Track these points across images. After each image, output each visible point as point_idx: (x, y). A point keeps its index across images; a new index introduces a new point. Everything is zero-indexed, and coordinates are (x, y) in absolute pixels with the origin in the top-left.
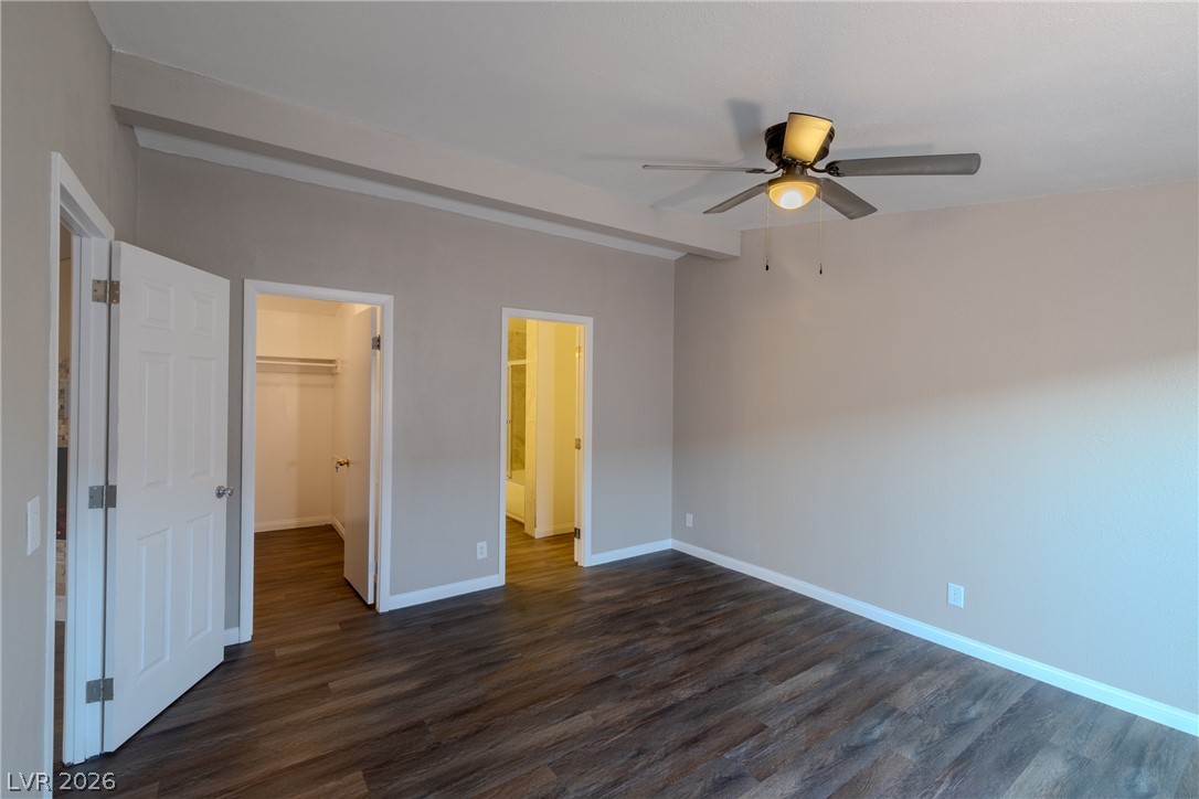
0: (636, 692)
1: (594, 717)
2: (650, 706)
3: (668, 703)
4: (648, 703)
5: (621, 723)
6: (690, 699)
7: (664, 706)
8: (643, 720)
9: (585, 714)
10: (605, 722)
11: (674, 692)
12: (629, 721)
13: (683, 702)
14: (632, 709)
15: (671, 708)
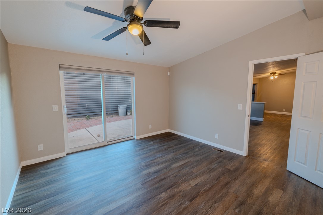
0: (180, 194)
1: (190, 185)
2: (175, 189)
3: (169, 191)
4: (176, 190)
5: (182, 183)
6: (162, 193)
7: (170, 189)
8: (176, 184)
9: (193, 185)
10: (187, 183)
11: (167, 195)
12: (180, 184)
13: (164, 191)
14: (180, 188)
15: (168, 189)
